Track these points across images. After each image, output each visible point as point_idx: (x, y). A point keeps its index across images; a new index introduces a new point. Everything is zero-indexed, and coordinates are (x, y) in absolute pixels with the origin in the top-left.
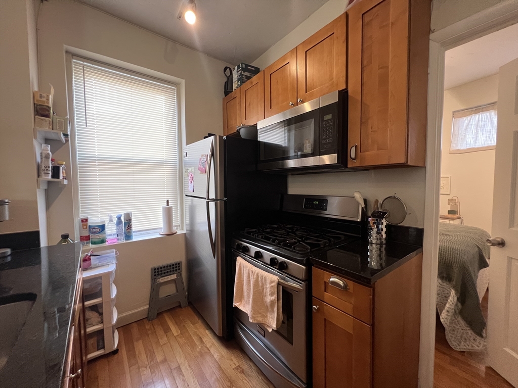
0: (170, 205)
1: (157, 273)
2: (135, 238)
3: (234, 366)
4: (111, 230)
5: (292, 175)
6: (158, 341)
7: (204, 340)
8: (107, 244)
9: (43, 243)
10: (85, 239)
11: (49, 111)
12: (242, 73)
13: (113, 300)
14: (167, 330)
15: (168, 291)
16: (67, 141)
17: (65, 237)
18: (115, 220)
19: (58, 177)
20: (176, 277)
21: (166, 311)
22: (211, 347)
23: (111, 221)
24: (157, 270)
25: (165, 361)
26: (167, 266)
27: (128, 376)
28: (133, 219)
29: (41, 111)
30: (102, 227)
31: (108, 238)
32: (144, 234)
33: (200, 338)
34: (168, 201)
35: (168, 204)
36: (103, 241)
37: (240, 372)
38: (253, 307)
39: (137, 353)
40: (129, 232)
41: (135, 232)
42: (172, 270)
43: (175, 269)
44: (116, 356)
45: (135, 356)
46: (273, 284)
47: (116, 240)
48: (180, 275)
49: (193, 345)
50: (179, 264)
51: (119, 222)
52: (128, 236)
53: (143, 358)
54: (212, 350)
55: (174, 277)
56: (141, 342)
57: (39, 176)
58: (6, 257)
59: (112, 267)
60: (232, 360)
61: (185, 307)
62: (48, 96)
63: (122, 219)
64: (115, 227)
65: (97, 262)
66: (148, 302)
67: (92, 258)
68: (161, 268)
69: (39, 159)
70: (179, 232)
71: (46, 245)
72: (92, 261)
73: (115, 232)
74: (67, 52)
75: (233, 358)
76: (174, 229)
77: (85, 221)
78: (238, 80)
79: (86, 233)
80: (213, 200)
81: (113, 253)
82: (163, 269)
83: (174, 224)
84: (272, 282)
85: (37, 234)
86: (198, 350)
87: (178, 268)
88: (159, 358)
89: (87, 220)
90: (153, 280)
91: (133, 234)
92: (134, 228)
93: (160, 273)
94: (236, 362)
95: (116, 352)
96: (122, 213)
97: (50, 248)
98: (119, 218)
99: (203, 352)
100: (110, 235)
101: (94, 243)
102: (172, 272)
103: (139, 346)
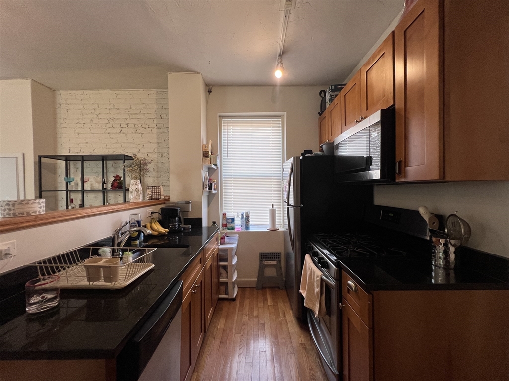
0: (274, 208)
1: (263, 257)
2: (251, 230)
3: (300, 342)
4: (238, 222)
5: (377, 185)
6: (258, 304)
7: (287, 316)
8: (235, 230)
9: (205, 224)
10: (225, 226)
11: (208, 154)
12: (332, 94)
13: (233, 266)
14: (265, 300)
15: (271, 272)
16: (217, 168)
17: (214, 223)
18: (240, 216)
19: (211, 190)
20: (276, 264)
21: (269, 287)
22: (290, 322)
23: (238, 216)
24: (263, 255)
25: (257, 317)
26: (270, 254)
27: (236, 315)
28: (250, 216)
29: (205, 155)
30: (233, 220)
31: (236, 227)
32: (258, 227)
33: (284, 313)
34: (273, 205)
35: (273, 208)
36: (233, 228)
37: (303, 348)
38: (306, 294)
39: (244, 306)
40: (247, 225)
41: (251, 225)
42: (273, 257)
43: (276, 257)
44: (234, 302)
45: (243, 306)
46: (318, 279)
47: (240, 229)
48: (279, 262)
49: (278, 316)
50: (279, 254)
51: (242, 217)
52: (247, 228)
53: (246, 310)
54: (289, 325)
55: (275, 263)
56: (248, 300)
57: (203, 189)
58: (189, 229)
59: (234, 245)
60: (301, 337)
61: (282, 289)
62: (208, 146)
63: (244, 215)
64: (240, 220)
65: (228, 241)
66: (257, 276)
67: (225, 237)
68: (266, 254)
69: (204, 180)
70: (281, 229)
71: (207, 226)
72: (225, 239)
73: (240, 223)
74: (220, 116)
75: (302, 336)
76: (277, 227)
77: (224, 214)
78: (329, 101)
79: (225, 223)
80: (293, 206)
81: (236, 236)
82: (267, 255)
83: (277, 223)
84: (317, 277)
85: (201, 219)
86: (280, 320)
87: (278, 257)
88: (255, 313)
89: (225, 214)
90: (261, 261)
91: (250, 226)
92: (250, 223)
93: (265, 257)
94: (303, 340)
95: (234, 300)
96: (244, 211)
97: (208, 228)
98: (242, 215)
99: (282, 322)
100: (237, 225)
101: (229, 229)
102: (274, 259)
103: (247, 302)
